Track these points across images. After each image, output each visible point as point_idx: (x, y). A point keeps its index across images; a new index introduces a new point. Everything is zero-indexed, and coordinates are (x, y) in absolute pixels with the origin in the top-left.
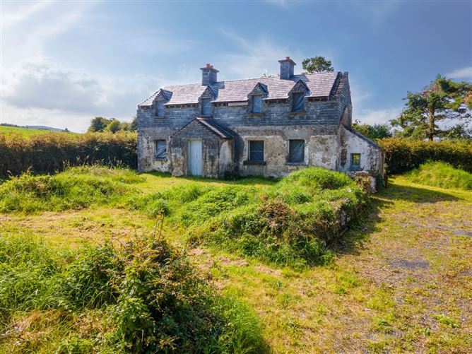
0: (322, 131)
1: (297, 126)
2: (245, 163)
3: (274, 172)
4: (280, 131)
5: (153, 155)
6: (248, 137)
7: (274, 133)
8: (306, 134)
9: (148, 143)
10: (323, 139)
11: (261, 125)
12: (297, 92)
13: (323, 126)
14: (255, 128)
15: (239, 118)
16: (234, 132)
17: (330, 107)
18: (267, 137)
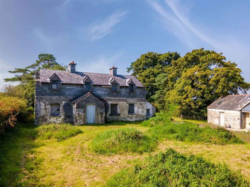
0: (141, 100)
1: (132, 98)
2: (110, 115)
3: (123, 118)
4: (125, 100)
5: (50, 113)
6: (111, 102)
7: (123, 100)
8: (136, 101)
9: (45, 106)
10: (142, 104)
11: (117, 97)
12: (131, 84)
13: (141, 98)
14: (114, 98)
15: (106, 93)
16: (104, 100)
17: (143, 91)
18: (120, 102)
